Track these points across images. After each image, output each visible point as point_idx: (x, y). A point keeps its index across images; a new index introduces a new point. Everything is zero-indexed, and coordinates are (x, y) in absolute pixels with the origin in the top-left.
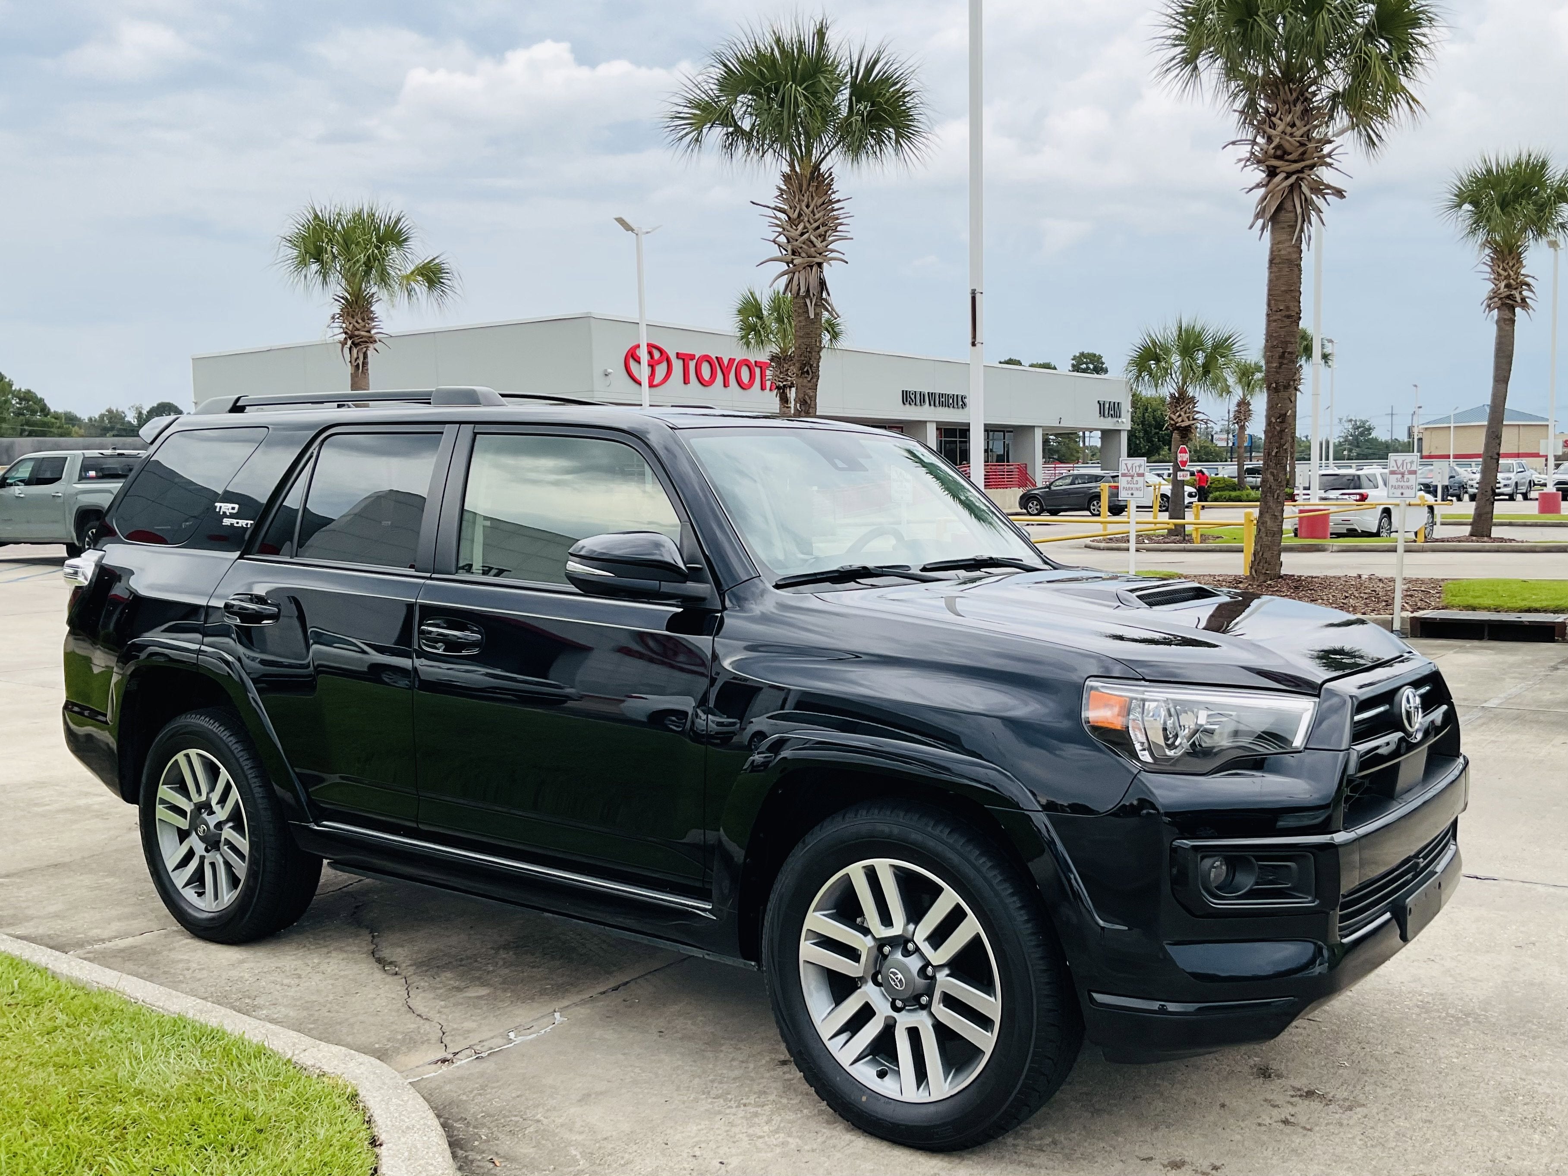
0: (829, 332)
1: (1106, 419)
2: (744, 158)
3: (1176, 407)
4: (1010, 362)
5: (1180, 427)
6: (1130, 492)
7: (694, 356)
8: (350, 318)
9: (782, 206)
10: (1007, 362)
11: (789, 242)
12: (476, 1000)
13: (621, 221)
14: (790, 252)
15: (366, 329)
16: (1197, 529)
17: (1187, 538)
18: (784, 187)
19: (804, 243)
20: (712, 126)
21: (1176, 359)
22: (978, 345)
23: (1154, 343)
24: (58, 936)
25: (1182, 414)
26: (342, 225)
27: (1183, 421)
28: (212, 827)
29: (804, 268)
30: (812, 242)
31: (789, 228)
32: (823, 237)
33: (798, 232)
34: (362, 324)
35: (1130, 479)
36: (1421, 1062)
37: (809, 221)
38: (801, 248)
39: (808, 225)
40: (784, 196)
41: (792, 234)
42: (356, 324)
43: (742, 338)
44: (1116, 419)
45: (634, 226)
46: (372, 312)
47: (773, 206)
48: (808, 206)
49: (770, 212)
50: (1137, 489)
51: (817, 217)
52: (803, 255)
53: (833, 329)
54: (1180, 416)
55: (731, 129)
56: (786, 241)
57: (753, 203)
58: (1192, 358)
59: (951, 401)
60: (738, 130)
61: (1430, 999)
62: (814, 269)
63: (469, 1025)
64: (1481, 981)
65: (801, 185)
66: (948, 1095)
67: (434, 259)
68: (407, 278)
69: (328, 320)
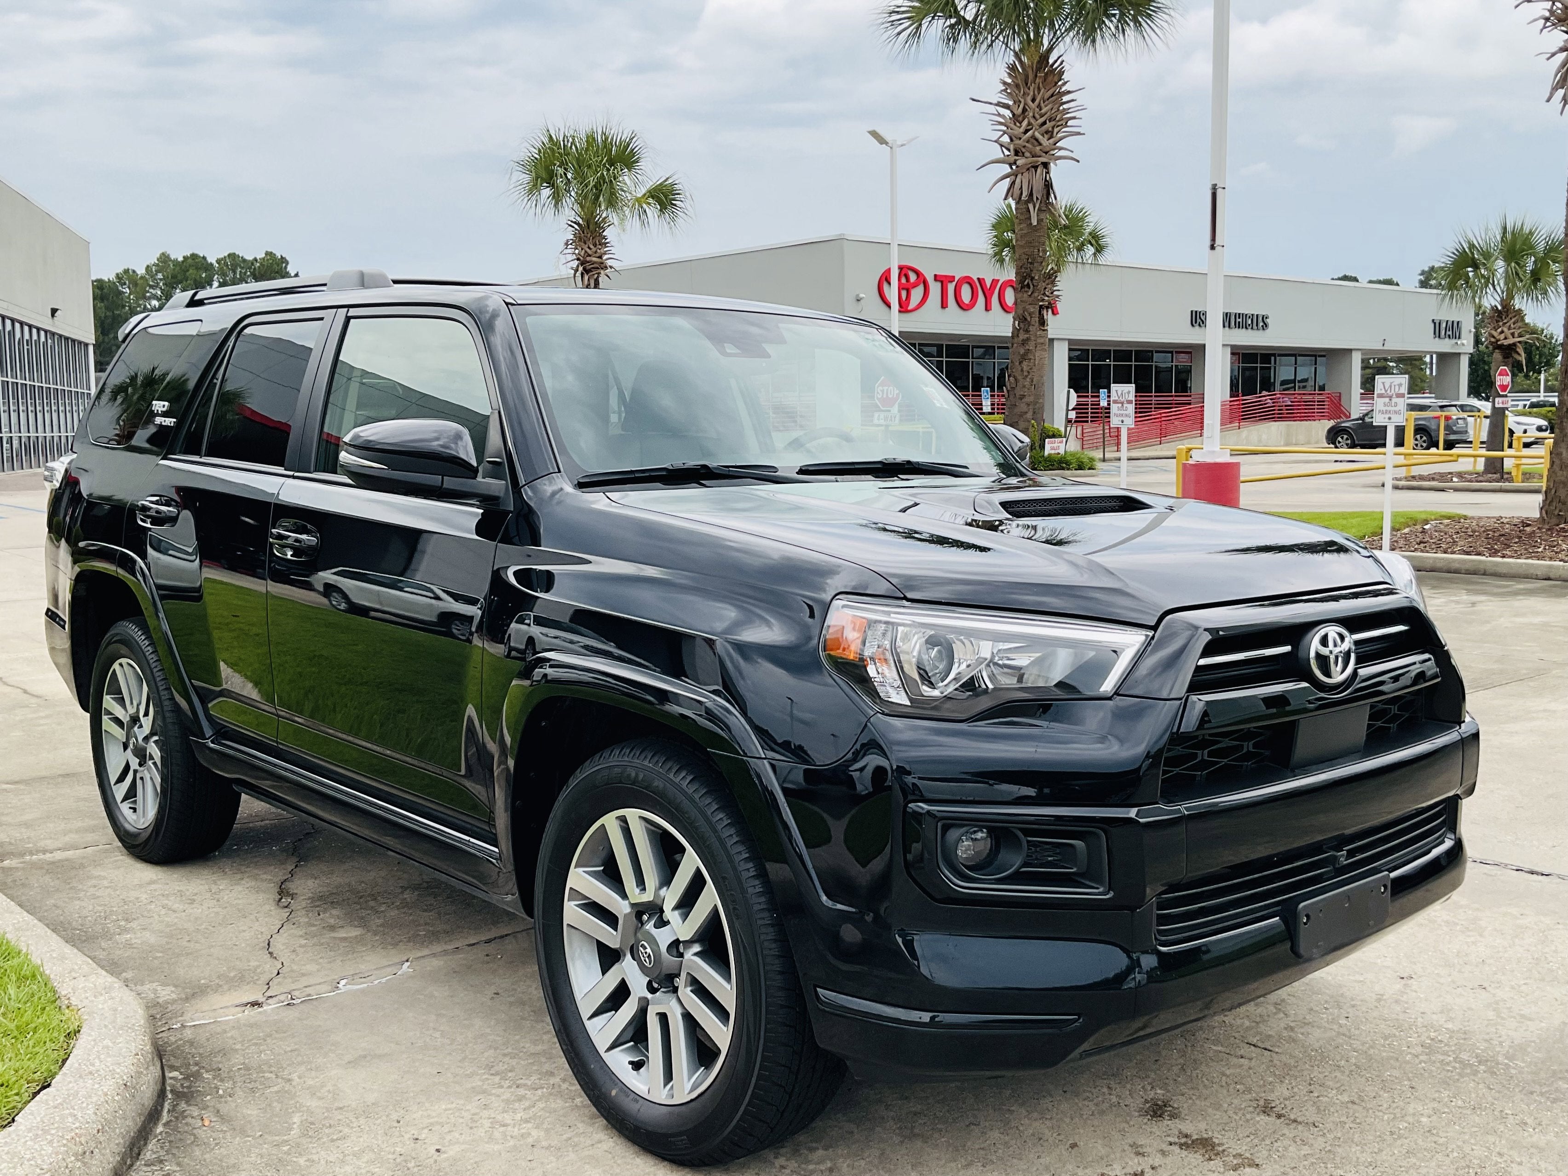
0: (1092, 245)
1: (1441, 341)
2: (971, 51)
3: (1497, 321)
4: (1345, 278)
5: (1502, 345)
6: (1387, 416)
7: (954, 277)
8: (582, 244)
9: (1006, 101)
10: (1339, 279)
11: (1012, 140)
12: (338, 942)
13: (874, 134)
14: (1012, 152)
15: (597, 255)
16: (1518, 466)
17: (1506, 476)
18: (1009, 81)
19: (1028, 142)
20: (933, 18)
21: (1500, 265)
22: (1218, 249)
23: (1472, 246)
24: (11, 844)
25: (1505, 330)
26: (576, 147)
27: (1506, 338)
28: (140, 739)
29: (1028, 169)
30: (1037, 140)
31: (1012, 126)
32: (1050, 134)
33: (1022, 130)
34: (594, 249)
35: (1387, 400)
36: (1376, 1117)
37: (1034, 117)
38: (1024, 147)
39: (1032, 121)
40: (1009, 91)
41: (1016, 132)
42: (588, 250)
43: (996, 255)
44: (1454, 341)
45: (888, 138)
46: (604, 238)
47: (995, 102)
48: (1033, 100)
49: (992, 109)
50: (1396, 412)
51: (1043, 111)
52: (1027, 154)
53: (1097, 242)
54: (1502, 332)
55: (953, 21)
56: (1009, 140)
57: (974, 100)
58: (1518, 264)
59: (1250, 322)
60: (961, 20)
61: (1445, 1037)
62: (1039, 170)
63: (311, 967)
64: (1530, 1020)
65: (1027, 77)
66: (689, 1099)
67: (668, 179)
68: (638, 200)
69: (562, 246)
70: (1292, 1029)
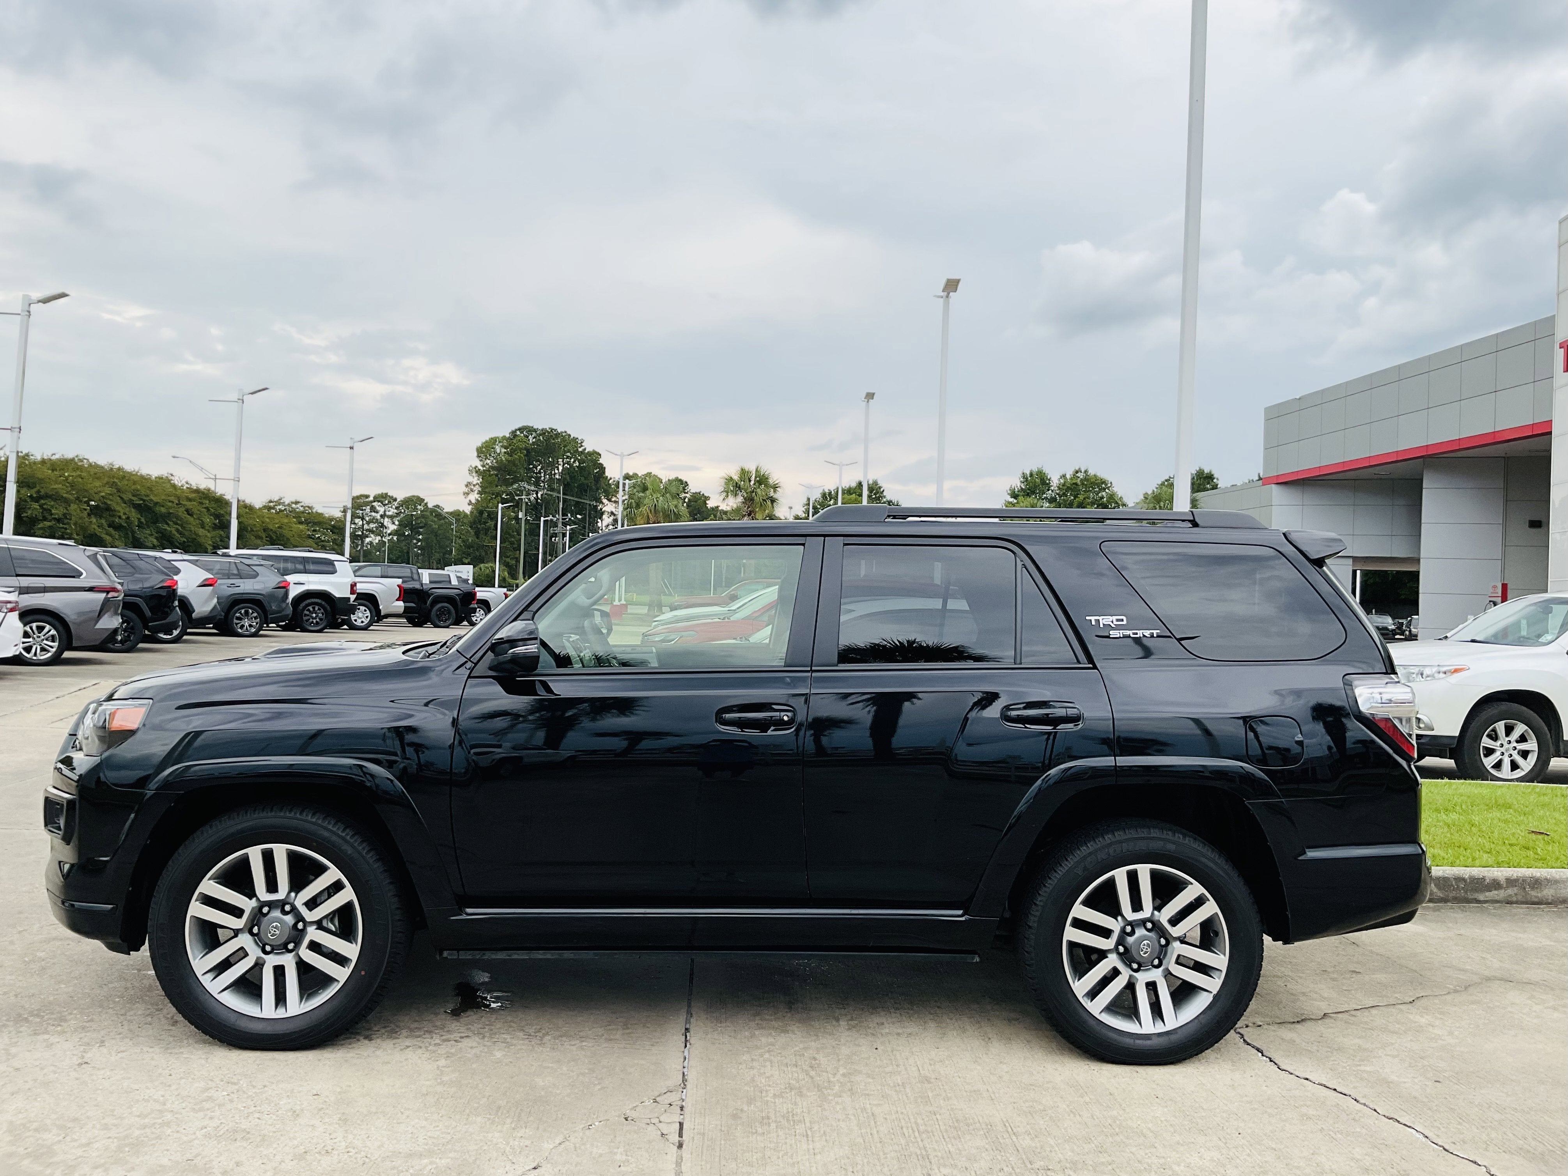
70: (158, 1010)
